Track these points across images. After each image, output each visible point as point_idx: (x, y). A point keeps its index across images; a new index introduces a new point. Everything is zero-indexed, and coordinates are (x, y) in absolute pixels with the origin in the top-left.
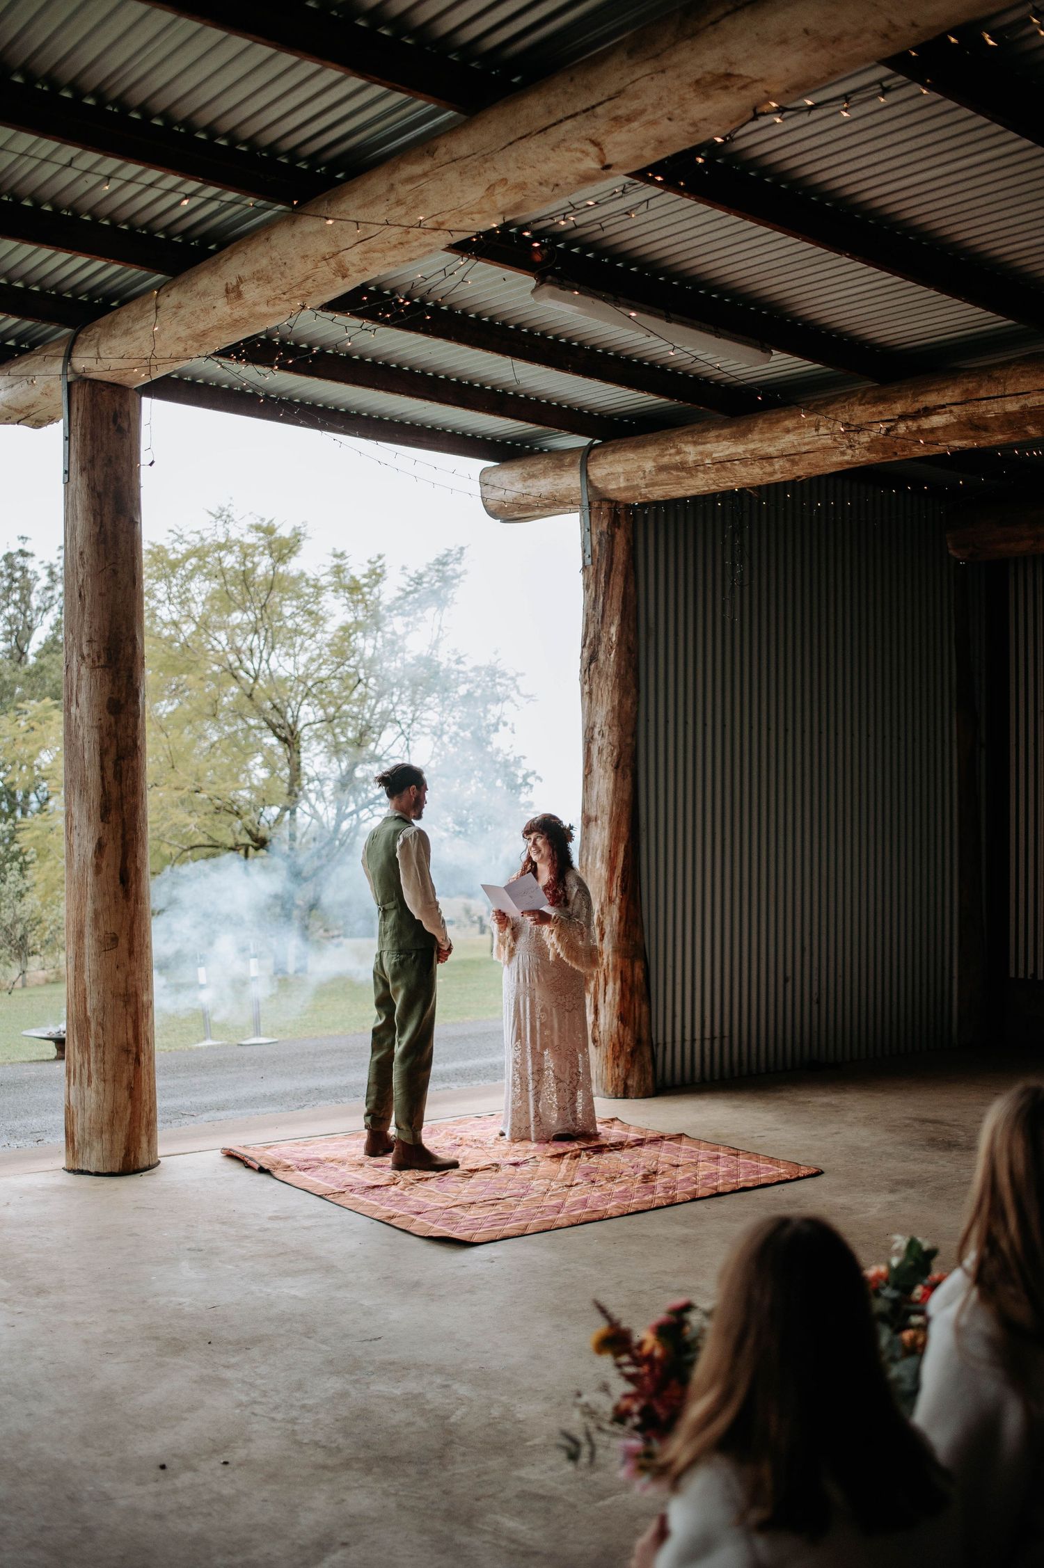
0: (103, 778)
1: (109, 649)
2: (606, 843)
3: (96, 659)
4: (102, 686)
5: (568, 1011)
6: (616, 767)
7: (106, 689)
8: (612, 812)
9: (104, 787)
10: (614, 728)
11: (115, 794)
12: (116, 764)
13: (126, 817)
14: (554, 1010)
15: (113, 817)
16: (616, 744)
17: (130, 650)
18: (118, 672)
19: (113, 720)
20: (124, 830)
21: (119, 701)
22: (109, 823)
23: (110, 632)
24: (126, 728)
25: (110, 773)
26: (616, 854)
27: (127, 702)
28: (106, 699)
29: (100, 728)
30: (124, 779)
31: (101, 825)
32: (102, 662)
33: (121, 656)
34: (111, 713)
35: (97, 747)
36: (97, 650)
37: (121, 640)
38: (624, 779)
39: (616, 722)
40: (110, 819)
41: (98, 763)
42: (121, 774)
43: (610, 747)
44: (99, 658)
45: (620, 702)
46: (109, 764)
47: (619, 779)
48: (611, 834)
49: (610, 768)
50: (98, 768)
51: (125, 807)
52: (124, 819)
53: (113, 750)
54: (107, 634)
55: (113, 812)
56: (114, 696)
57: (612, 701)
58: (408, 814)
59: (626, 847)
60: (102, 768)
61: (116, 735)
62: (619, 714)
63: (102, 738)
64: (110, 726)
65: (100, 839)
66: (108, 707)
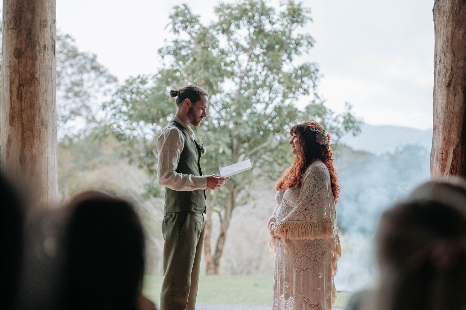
0: (11, 99)
1: (16, 17)
2: (440, 146)
3: (9, 24)
4: (12, 41)
5: (303, 270)
6: (449, 86)
7: (14, 43)
8: (444, 122)
9: (11, 104)
10: (448, 55)
11: (17, 109)
12: (18, 89)
13: (24, 122)
14: (294, 268)
15: (16, 123)
16: (449, 67)
17: (30, 17)
18: (20, 31)
19: (17, 62)
20: (23, 130)
21: (21, 50)
22: (13, 126)
23: (17, 7)
24: (26, 66)
25: (15, 95)
26: (447, 155)
27: (26, 50)
28: (13, 49)
29: (10, 67)
30: (23, 98)
31: (10, 127)
32: (12, 26)
33: (23, 22)
34: (16, 57)
35: (9, 78)
36: (10, 18)
37: (23, 11)
38: (455, 95)
39: (449, 49)
40: (14, 123)
41: (9, 89)
42: (21, 95)
43: (445, 70)
44: (10, 23)
45: (453, 33)
46: (15, 89)
47: (450, 96)
48: (444, 139)
49: (444, 87)
50: (9, 92)
51: (24, 116)
52: (23, 124)
53: (17, 81)
54: (15, 8)
55: (16, 119)
56: (18, 47)
57: (447, 33)
58: (184, 121)
59: (455, 150)
60: (11, 92)
61: (18, 72)
62: (452, 43)
63: (11, 73)
64: (15, 66)
65: (9, 136)
66: (14, 54)
